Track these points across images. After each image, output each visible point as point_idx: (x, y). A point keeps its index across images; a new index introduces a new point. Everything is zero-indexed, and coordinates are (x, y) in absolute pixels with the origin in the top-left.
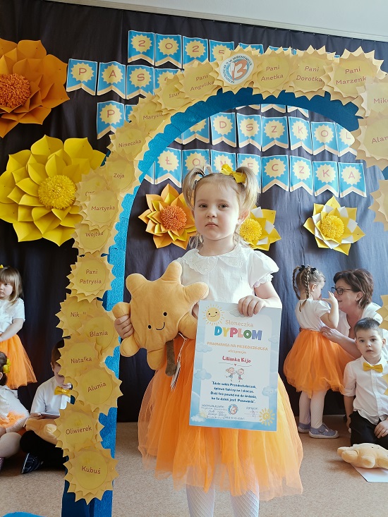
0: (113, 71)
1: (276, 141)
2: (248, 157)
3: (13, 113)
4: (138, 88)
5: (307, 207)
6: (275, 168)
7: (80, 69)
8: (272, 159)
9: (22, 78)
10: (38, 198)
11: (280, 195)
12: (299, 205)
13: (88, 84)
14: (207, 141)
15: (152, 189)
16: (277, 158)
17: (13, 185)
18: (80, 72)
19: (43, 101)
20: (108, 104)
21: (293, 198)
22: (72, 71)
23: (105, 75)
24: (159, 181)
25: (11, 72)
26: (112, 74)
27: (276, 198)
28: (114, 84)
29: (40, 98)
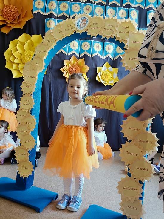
0: (52, 4)
2: (109, 44)
3: (11, 23)
4: (63, 12)
6: (120, 49)
7: (38, 3)
9: (15, 7)
10: (21, 60)
13: (42, 10)
15: (66, 58)
17: (11, 54)
18: (39, 4)
19: (23, 18)
20: (50, 19)
22: (35, 4)
23: (49, 6)
24: (70, 54)
25: (10, 4)
26: (52, 5)
27: (119, 63)
28: (53, 10)
29: (22, 17)
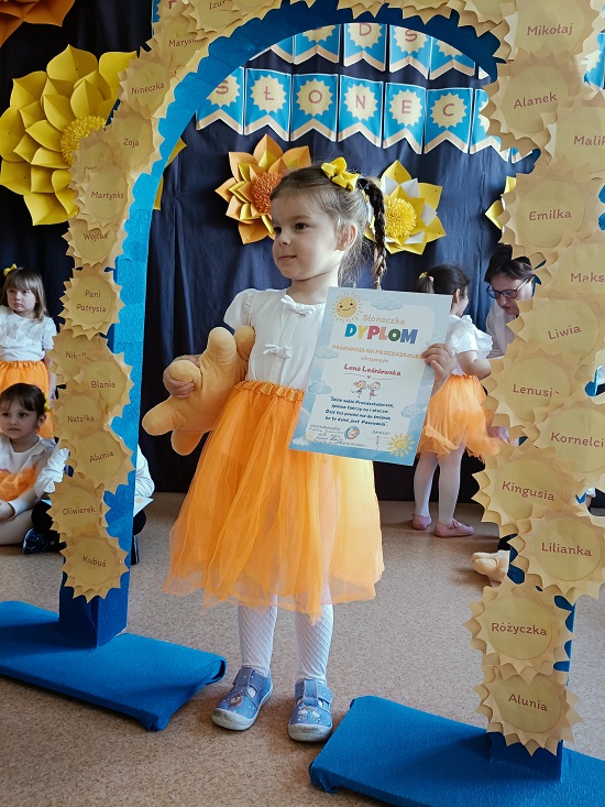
1: (454, 61)
2: (404, 90)
3: (14, 2)
5: (495, 182)
6: (448, 111)
8: (445, 94)
10: (61, 153)
11: (452, 159)
12: (483, 177)
14: (336, 60)
15: (239, 143)
16: (453, 93)
17: (20, 131)
21: (474, 165)
24: (252, 128)
27: (446, 164)
